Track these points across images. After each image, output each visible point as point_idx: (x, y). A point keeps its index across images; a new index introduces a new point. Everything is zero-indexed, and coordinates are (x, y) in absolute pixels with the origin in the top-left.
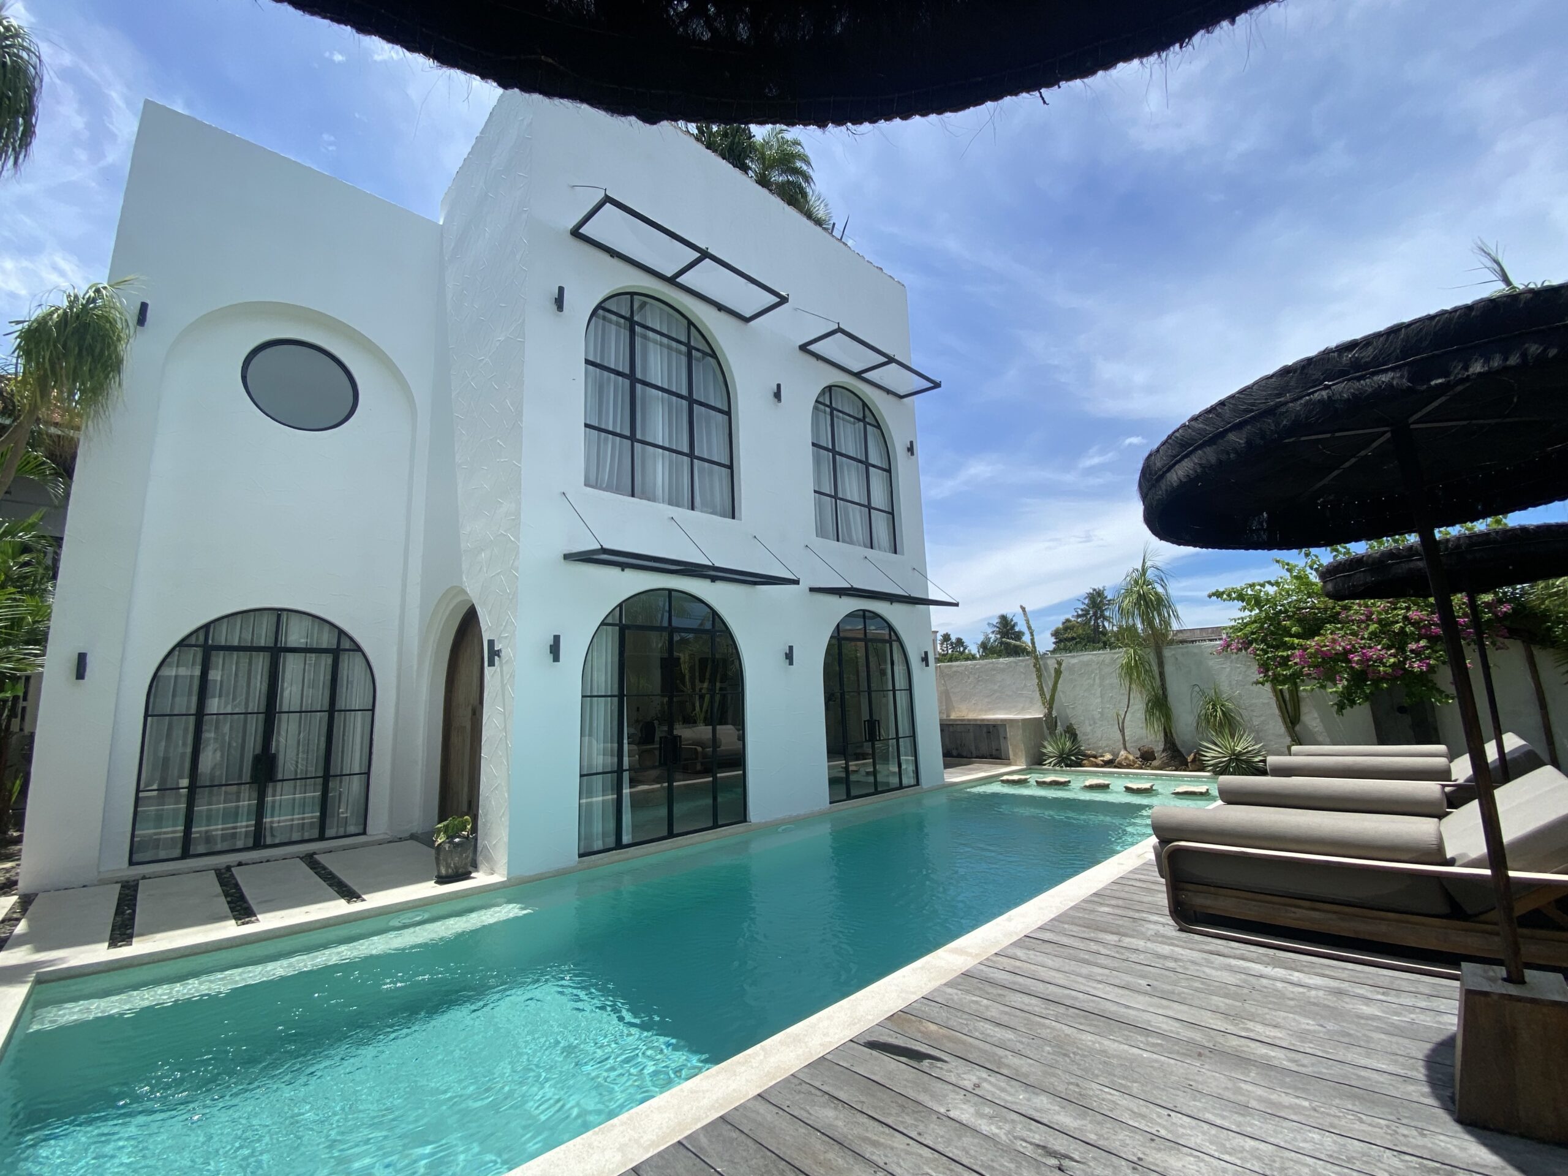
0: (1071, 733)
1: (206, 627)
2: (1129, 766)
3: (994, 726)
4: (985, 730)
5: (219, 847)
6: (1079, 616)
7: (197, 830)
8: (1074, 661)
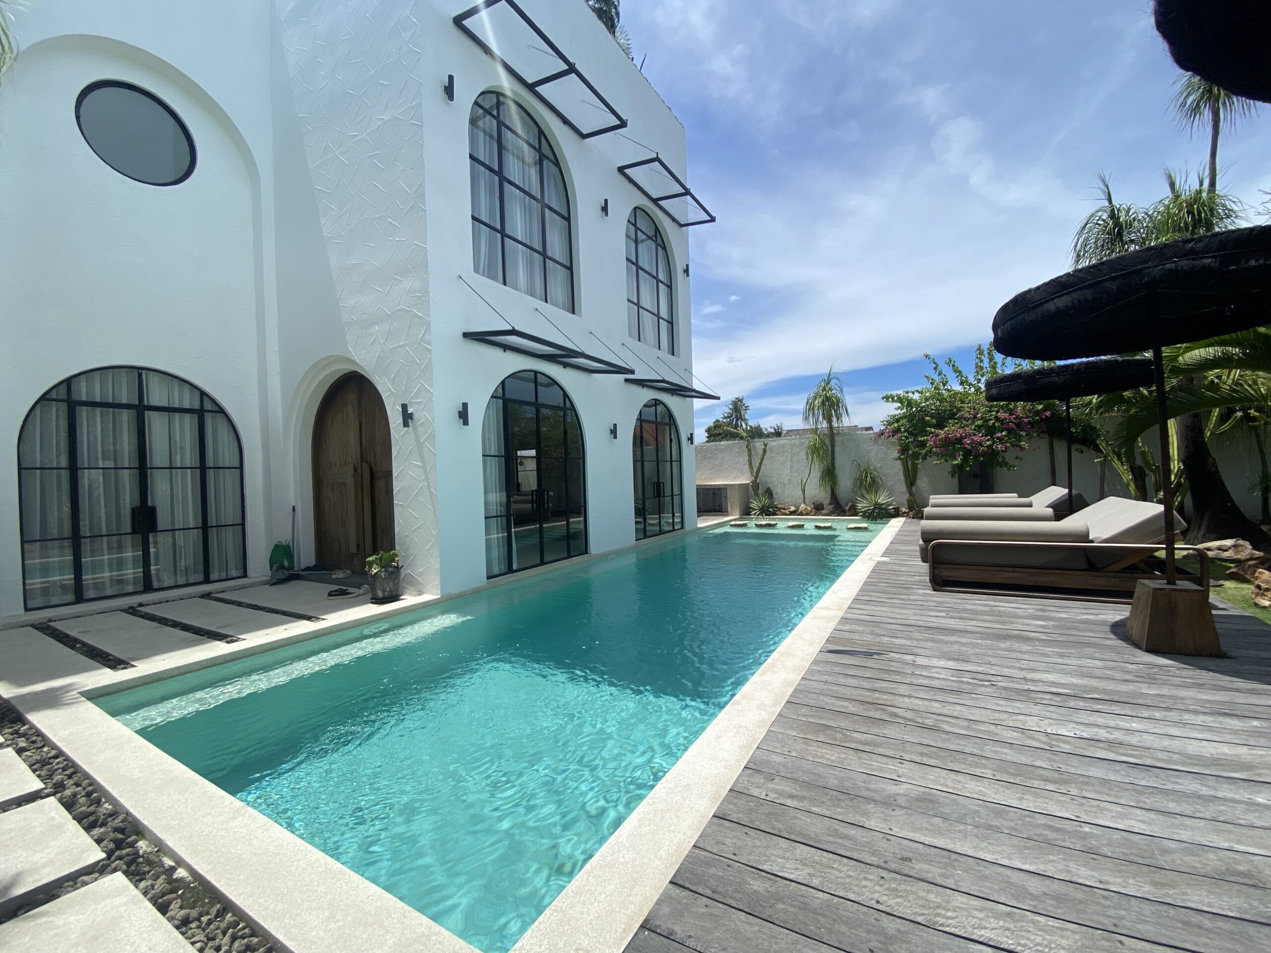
0: (769, 493)
1: (68, 382)
2: (807, 514)
3: (718, 489)
4: (711, 492)
5: (109, 592)
6: (725, 418)
7: (87, 577)
8: (774, 444)
